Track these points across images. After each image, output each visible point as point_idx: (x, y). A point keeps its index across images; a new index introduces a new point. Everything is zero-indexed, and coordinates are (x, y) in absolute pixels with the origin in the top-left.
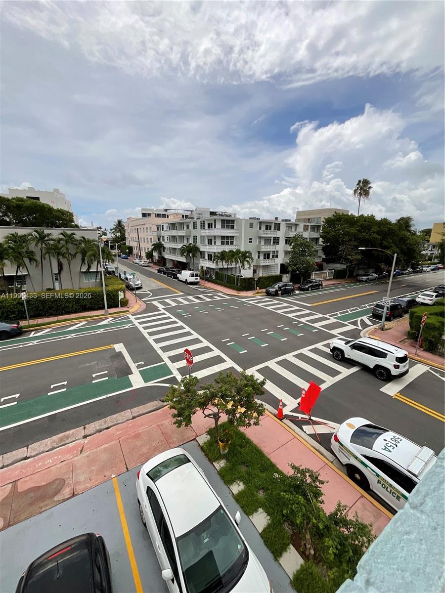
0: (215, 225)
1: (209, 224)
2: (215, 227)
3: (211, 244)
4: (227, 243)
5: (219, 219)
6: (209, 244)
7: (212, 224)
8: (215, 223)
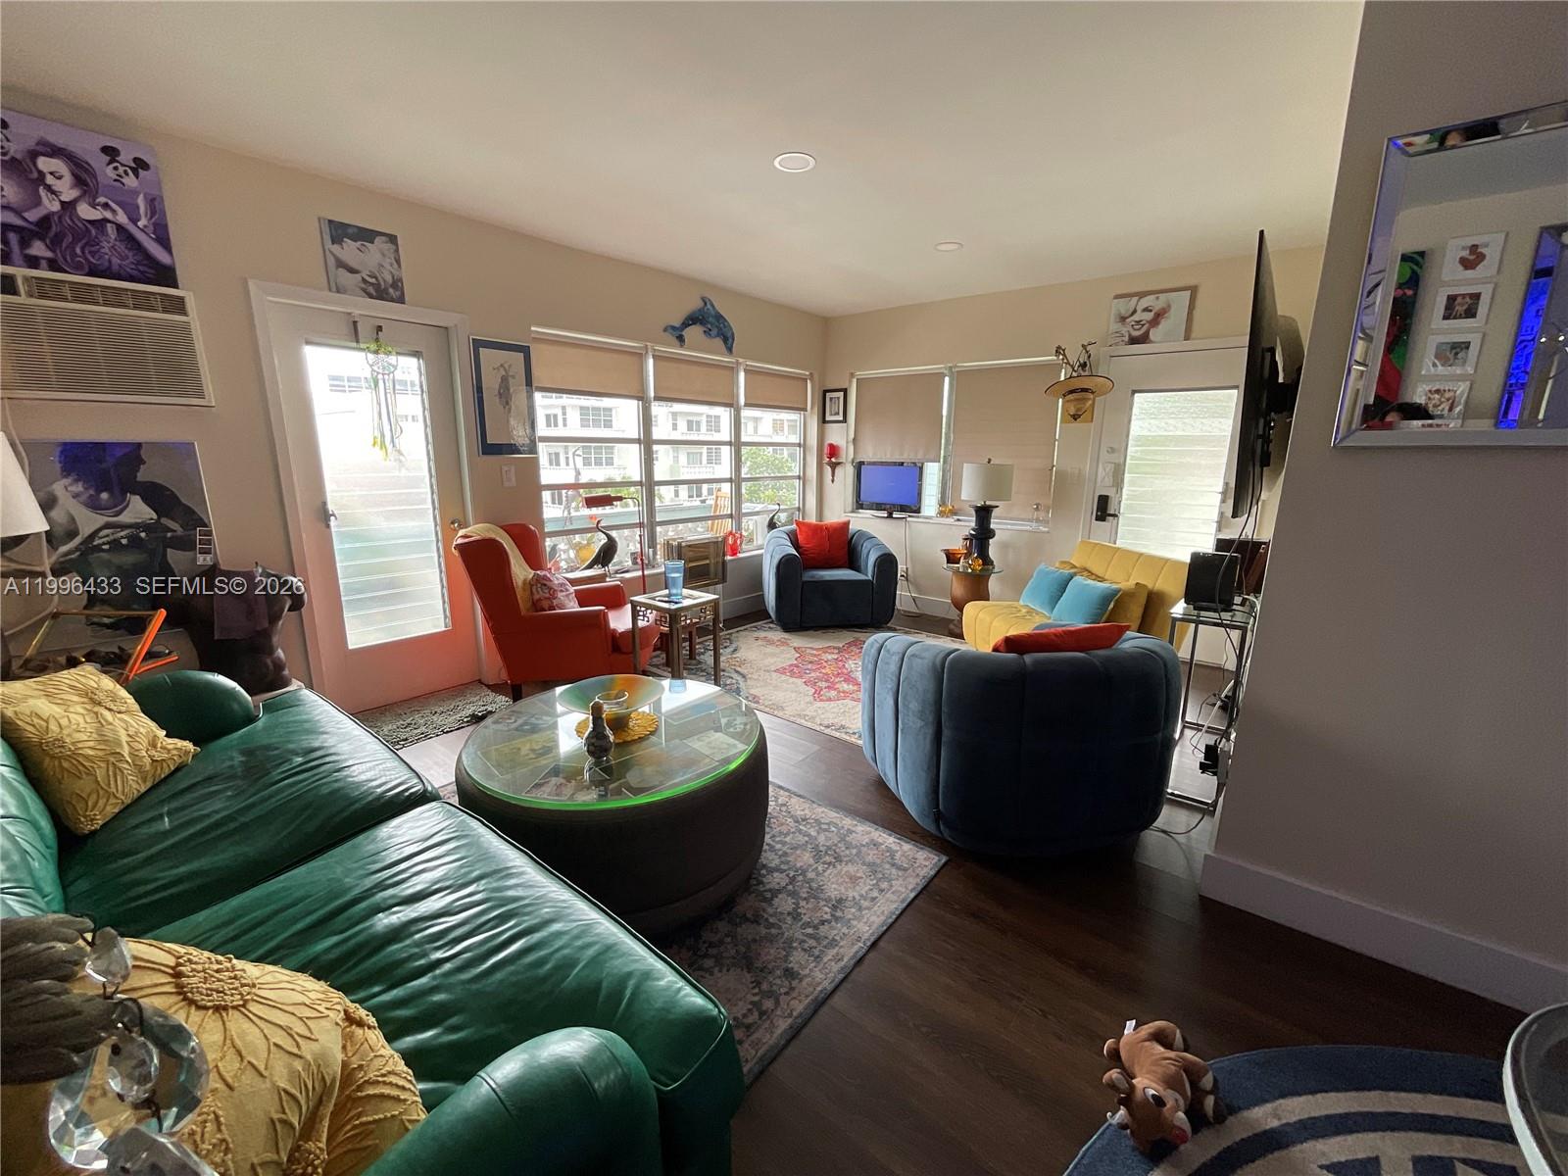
0: (565, 420)
1: (548, 417)
2: (565, 425)
3: (558, 464)
4: (598, 463)
5: (574, 407)
6: (551, 464)
7: (555, 416)
8: (564, 414)
